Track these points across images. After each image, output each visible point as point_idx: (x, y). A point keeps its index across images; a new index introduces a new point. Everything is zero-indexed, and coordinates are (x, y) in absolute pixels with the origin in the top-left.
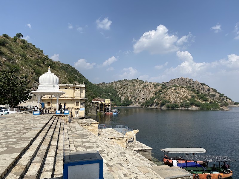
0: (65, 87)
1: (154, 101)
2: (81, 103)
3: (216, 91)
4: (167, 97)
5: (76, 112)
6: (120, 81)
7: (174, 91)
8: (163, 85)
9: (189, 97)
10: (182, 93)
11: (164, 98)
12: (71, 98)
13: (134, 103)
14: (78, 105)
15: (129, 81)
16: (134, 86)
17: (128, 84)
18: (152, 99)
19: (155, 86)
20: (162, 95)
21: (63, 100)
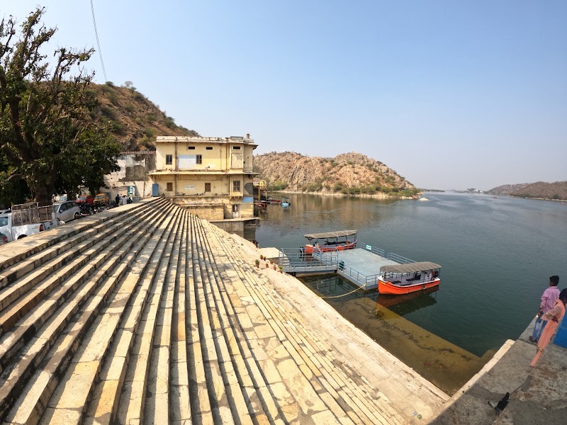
0: (206, 143)
1: (323, 184)
2: (246, 183)
3: (395, 173)
4: (341, 178)
5: (234, 206)
6: (266, 155)
7: (351, 170)
8: (332, 161)
9: (373, 180)
10: (362, 174)
11: (338, 179)
12: (222, 171)
13: (290, 186)
14: (239, 189)
15: (280, 154)
16: (289, 161)
17: (278, 159)
18: (319, 181)
19: (321, 162)
20: (333, 175)
21: (202, 178)
